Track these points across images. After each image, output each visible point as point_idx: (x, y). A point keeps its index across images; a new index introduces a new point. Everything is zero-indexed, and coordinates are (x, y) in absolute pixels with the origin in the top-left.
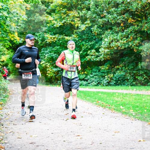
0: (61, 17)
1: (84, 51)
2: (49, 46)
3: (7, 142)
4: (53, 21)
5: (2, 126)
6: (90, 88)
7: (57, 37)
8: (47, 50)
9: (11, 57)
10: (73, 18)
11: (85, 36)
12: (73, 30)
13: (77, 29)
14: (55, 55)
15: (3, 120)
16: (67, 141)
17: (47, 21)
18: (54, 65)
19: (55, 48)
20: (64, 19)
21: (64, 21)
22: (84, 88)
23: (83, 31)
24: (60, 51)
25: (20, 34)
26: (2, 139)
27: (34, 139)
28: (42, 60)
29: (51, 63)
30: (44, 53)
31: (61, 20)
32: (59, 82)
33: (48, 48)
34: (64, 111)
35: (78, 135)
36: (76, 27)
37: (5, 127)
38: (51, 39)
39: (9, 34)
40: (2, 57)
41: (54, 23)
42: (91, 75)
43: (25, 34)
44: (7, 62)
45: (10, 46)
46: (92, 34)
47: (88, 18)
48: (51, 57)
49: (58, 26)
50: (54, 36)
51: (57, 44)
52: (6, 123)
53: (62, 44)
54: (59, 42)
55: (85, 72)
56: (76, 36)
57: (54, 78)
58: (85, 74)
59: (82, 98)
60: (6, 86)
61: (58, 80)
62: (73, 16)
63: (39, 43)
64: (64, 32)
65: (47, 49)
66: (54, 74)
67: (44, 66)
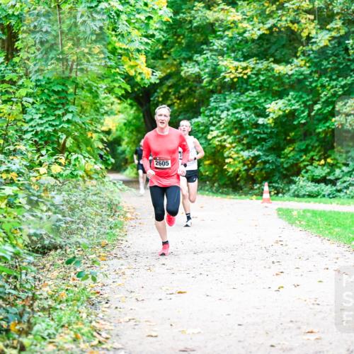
0: (263, 12)
1: (327, 103)
2: (230, 91)
3: (120, 346)
4: (241, 22)
5: (107, 303)
6: (343, 204)
7: (253, 66)
8: (225, 102)
9: (128, 121)
10: (297, 14)
11: (329, 63)
12: (296, 45)
13: (307, 44)
14: (248, 113)
15: (108, 288)
16: (280, 347)
17: (225, 23)
18: (243, 140)
19: (248, 97)
20: (270, 16)
21: (271, 22)
22: (325, 203)
23: (322, 48)
24: (260, 104)
25: (153, 58)
26: (107, 338)
27: (191, 339)
28: (212, 128)
29: (235, 135)
30: (216, 108)
31: (264, 20)
32: (259, 188)
33: (226, 95)
34: (273, 266)
35: (310, 331)
36: (304, 39)
37: (113, 306)
38: (237, 70)
39: (123, 58)
40: (104, 120)
41: (244, 28)
42: (344, 168)
43: (167, 59)
44: (119, 133)
45: (126, 90)
46: (349, 55)
47: (338, 14)
48: (235, 120)
49: (255, 37)
50: (244, 64)
51: (253, 84)
52: (116, 296)
53: (266, 84)
54: (259, 78)
55: (329, 160)
56: (303, 63)
57: (245, 175)
58: (329, 163)
59: (321, 229)
60: (117, 198)
61: (254, 181)
62: (296, 9)
63: (205, 81)
64: (272, 51)
65: (225, 99)
66: (244, 166)
67: (217, 143)
